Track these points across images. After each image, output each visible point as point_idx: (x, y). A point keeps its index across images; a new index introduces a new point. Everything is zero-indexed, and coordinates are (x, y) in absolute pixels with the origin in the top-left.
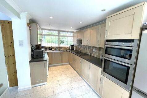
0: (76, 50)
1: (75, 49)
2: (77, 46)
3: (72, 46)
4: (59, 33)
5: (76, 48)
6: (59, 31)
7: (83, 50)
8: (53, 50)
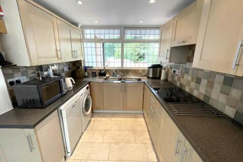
0: (166, 80)
1: (162, 78)
2: (171, 68)
3: (157, 68)
4: (123, 35)
5: (167, 74)
6: (124, 28)
7: (193, 84)
8: (107, 75)
